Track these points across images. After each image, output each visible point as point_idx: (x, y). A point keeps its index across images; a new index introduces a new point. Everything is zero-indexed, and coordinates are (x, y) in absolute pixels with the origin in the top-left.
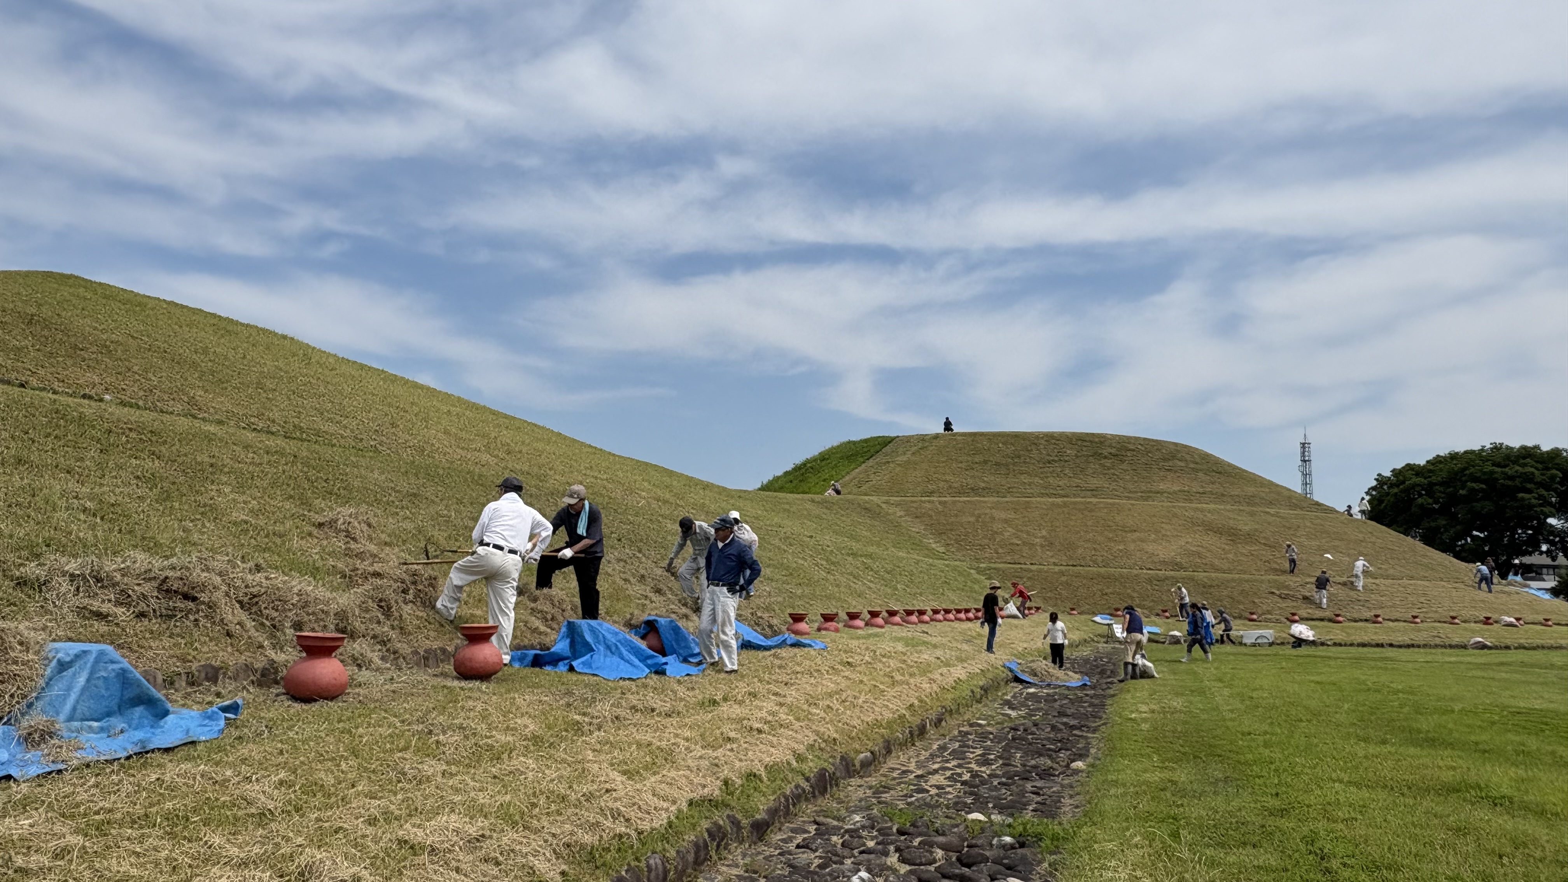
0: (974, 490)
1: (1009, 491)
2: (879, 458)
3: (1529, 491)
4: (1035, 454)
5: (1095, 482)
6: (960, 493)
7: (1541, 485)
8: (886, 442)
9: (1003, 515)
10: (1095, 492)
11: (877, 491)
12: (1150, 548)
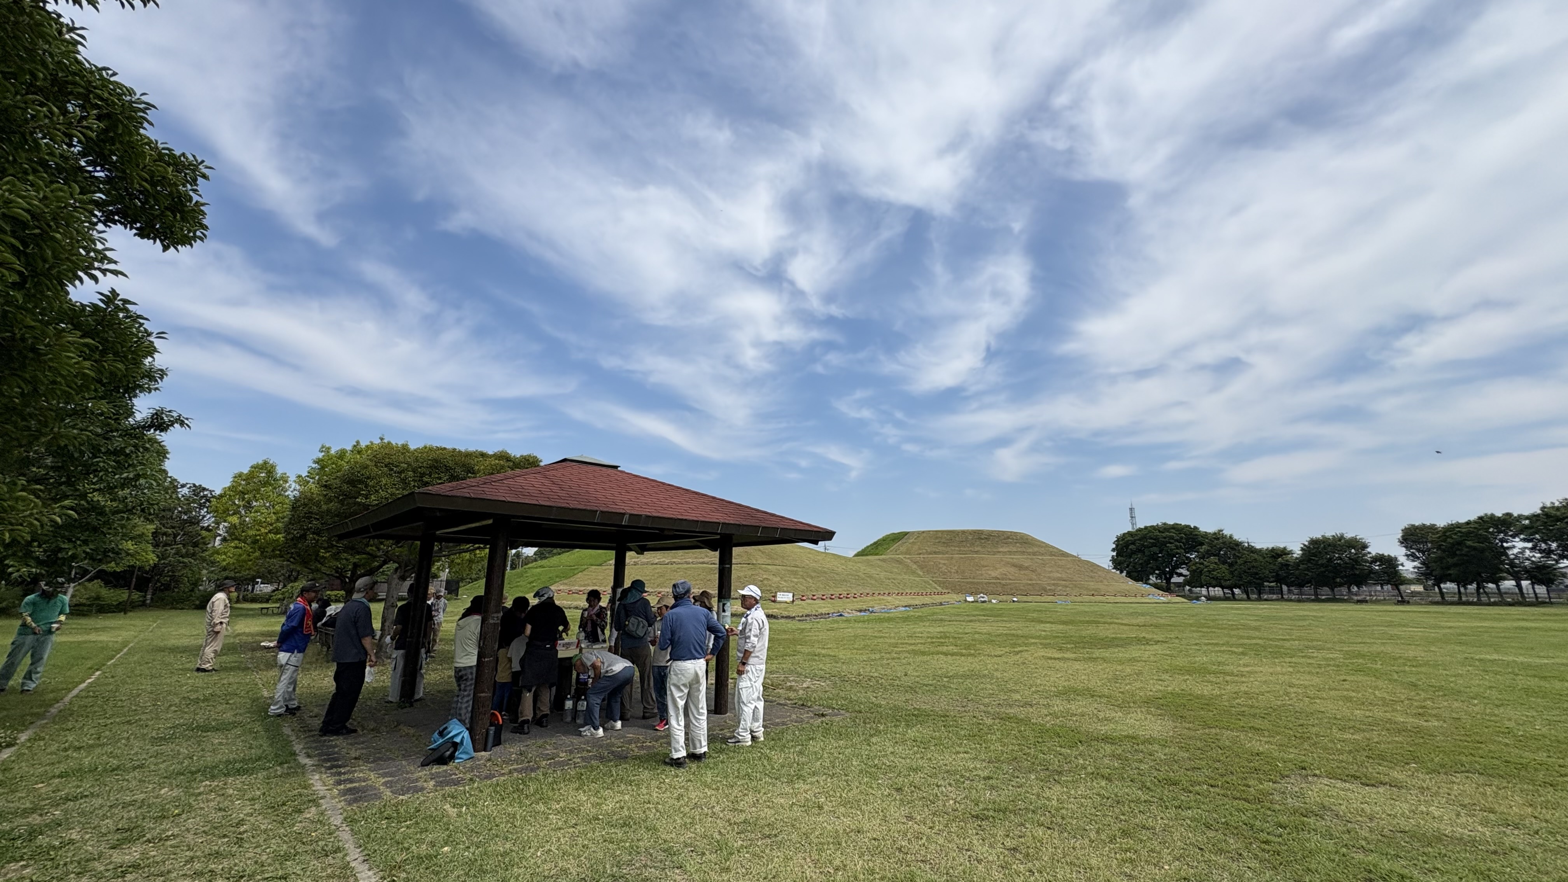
0: (935, 553)
1: (947, 553)
2: (903, 540)
3: (1171, 543)
4: (957, 539)
5: (976, 549)
6: (930, 554)
7: (1177, 541)
8: (906, 534)
9: (943, 562)
10: (977, 552)
11: (902, 553)
12: (990, 572)
